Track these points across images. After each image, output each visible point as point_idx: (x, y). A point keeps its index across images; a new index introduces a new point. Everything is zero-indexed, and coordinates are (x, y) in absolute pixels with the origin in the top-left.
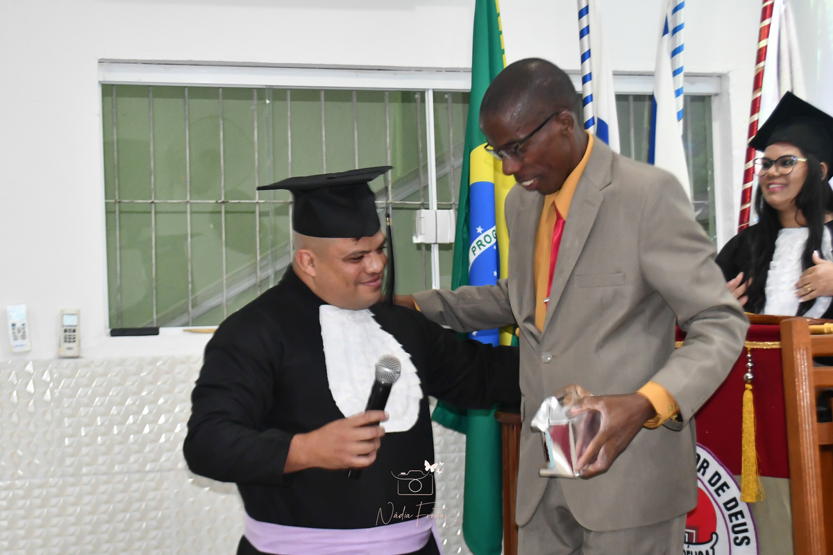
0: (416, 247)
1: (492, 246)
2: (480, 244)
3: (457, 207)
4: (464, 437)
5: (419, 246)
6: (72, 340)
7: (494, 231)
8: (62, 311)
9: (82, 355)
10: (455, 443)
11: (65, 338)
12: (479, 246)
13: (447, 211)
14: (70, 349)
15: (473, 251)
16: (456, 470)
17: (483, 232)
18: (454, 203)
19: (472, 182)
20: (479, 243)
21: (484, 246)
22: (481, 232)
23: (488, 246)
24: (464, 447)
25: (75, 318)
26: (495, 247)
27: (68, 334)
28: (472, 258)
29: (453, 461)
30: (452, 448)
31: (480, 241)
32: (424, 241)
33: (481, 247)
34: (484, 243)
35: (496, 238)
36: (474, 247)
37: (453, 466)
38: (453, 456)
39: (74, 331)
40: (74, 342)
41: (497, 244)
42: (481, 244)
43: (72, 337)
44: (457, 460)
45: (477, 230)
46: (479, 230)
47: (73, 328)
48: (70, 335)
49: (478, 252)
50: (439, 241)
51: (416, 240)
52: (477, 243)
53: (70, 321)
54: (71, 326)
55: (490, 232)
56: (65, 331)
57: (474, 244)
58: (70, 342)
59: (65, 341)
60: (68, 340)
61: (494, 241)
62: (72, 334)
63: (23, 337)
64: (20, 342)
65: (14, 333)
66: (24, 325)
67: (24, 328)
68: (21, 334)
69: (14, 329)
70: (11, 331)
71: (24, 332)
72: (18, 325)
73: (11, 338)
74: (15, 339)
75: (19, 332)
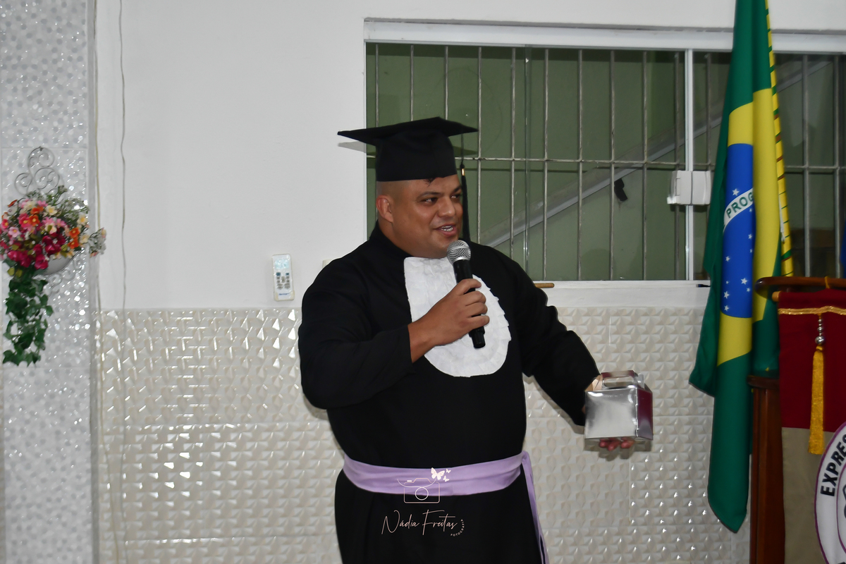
0: (669, 209)
1: (748, 209)
3: (713, 168)
4: (712, 399)
5: (673, 207)
7: (750, 193)
10: (704, 405)
12: (734, 208)
13: (703, 172)
15: (729, 214)
16: (704, 432)
17: (739, 194)
18: (710, 165)
19: (730, 143)
20: (734, 205)
21: (740, 208)
22: (737, 194)
23: (744, 208)
24: (712, 409)
26: (751, 210)
28: (727, 220)
29: (701, 423)
30: (700, 410)
31: (735, 203)
32: (678, 202)
33: (736, 209)
34: (739, 206)
35: (751, 201)
36: (729, 209)
37: (700, 428)
38: (701, 418)
41: (753, 206)
42: (737, 207)
44: (705, 422)
45: (733, 193)
46: (736, 192)
49: (733, 215)
50: (694, 203)
51: (672, 200)
52: (732, 206)
55: (746, 195)
57: (729, 206)
61: (750, 204)
63: (288, 286)
64: (284, 290)
65: (279, 282)
66: (288, 274)
67: (288, 278)
68: (285, 283)
69: (278, 278)
70: (276, 280)
71: (288, 281)
72: (283, 275)
73: (276, 287)
74: (280, 287)
75: (283, 280)
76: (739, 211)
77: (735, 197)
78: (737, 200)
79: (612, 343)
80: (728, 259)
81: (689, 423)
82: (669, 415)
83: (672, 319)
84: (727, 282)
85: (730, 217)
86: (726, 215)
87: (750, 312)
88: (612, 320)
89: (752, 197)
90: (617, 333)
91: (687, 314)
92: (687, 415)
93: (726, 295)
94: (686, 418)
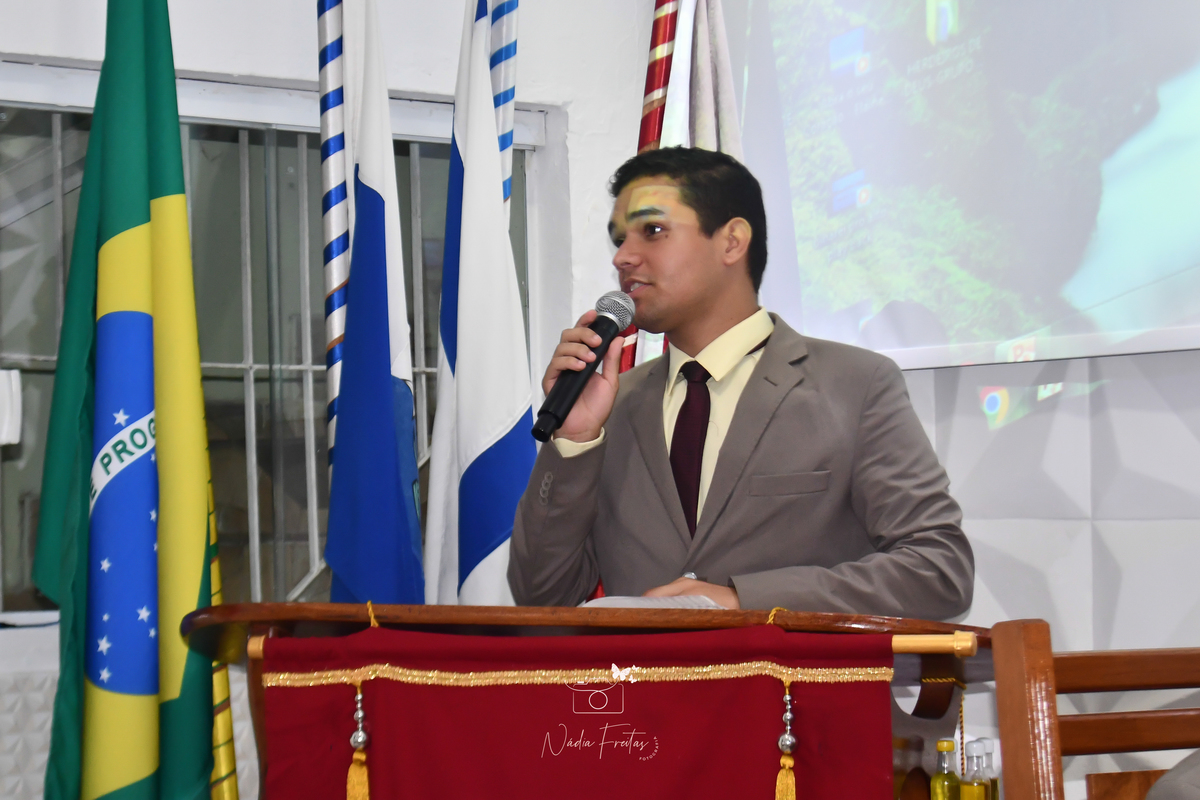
1: (148, 455)
2: (120, 451)
7: (152, 421)
12: (119, 453)
15: (106, 466)
17: (129, 422)
19: (100, 314)
20: (120, 447)
21: (132, 454)
22: (123, 424)
23: (139, 453)
26: (150, 458)
28: (101, 479)
31: (120, 442)
33: (124, 455)
34: (130, 447)
35: (154, 436)
36: (107, 455)
41: (155, 449)
42: (124, 450)
45: (115, 419)
46: (121, 417)
49: (117, 467)
52: (115, 446)
55: (142, 423)
57: (107, 448)
61: (151, 444)
76: (129, 460)
77: (120, 428)
78: (124, 435)
80: (105, 565)
84: (106, 617)
85: (108, 473)
86: (98, 467)
87: (152, 683)
89: (154, 428)
93: (104, 645)
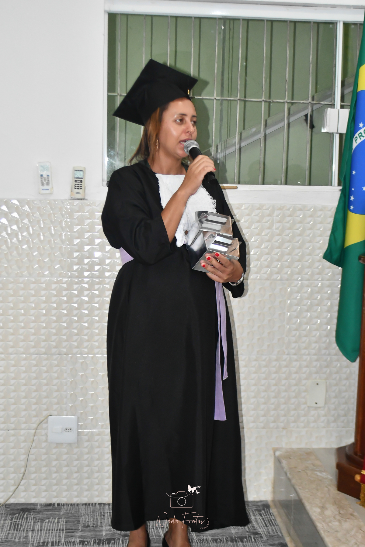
6: (80, 188)
8: (74, 167)
9: (86, 198)
11: (75, 186)
13: (346, 109)
14: (78, 193)
25: (82, 173)
27: (77, 183)
28: (354, 145)
32: (329, 131)
39: (81, 181)
40: (81, 189)
43: (80, 186)
47: (80, 180)
48: (78, 183)
51: (325, 130)
52: (359, 134)
53: (79, 175)
54: (79, 178)
56: (76, 181)
57: (357, 135)
58: (78, 189)
59: (75, 188)
60: (77, 188)
62: (80, 183)
63: (48, 184)
64: (46, 187)
65: (42, 181)
66: (48, 176)
67: (48, 178)
68: (47, 182)
69: (42, 178)
70: (40, 179)
71: (48, 181)
72: (45, 176)
73: (40, 184)
74: (43, 184)
75: (45, 180)
79: (276, 229)
80: (354, 173)
81: (329, 286)
82: (315, 280)
83: (319, 213)
84: (353, 189)
88: (276, 213)
90: (279, 222)
91: (330, 210)
92: (328, 280)
93: (352, 198)
94: (327, 283)
